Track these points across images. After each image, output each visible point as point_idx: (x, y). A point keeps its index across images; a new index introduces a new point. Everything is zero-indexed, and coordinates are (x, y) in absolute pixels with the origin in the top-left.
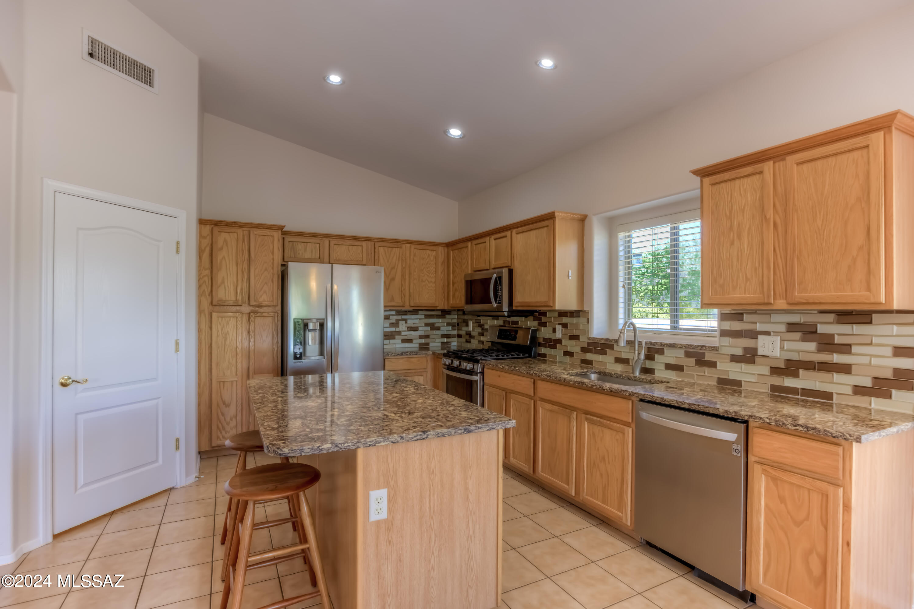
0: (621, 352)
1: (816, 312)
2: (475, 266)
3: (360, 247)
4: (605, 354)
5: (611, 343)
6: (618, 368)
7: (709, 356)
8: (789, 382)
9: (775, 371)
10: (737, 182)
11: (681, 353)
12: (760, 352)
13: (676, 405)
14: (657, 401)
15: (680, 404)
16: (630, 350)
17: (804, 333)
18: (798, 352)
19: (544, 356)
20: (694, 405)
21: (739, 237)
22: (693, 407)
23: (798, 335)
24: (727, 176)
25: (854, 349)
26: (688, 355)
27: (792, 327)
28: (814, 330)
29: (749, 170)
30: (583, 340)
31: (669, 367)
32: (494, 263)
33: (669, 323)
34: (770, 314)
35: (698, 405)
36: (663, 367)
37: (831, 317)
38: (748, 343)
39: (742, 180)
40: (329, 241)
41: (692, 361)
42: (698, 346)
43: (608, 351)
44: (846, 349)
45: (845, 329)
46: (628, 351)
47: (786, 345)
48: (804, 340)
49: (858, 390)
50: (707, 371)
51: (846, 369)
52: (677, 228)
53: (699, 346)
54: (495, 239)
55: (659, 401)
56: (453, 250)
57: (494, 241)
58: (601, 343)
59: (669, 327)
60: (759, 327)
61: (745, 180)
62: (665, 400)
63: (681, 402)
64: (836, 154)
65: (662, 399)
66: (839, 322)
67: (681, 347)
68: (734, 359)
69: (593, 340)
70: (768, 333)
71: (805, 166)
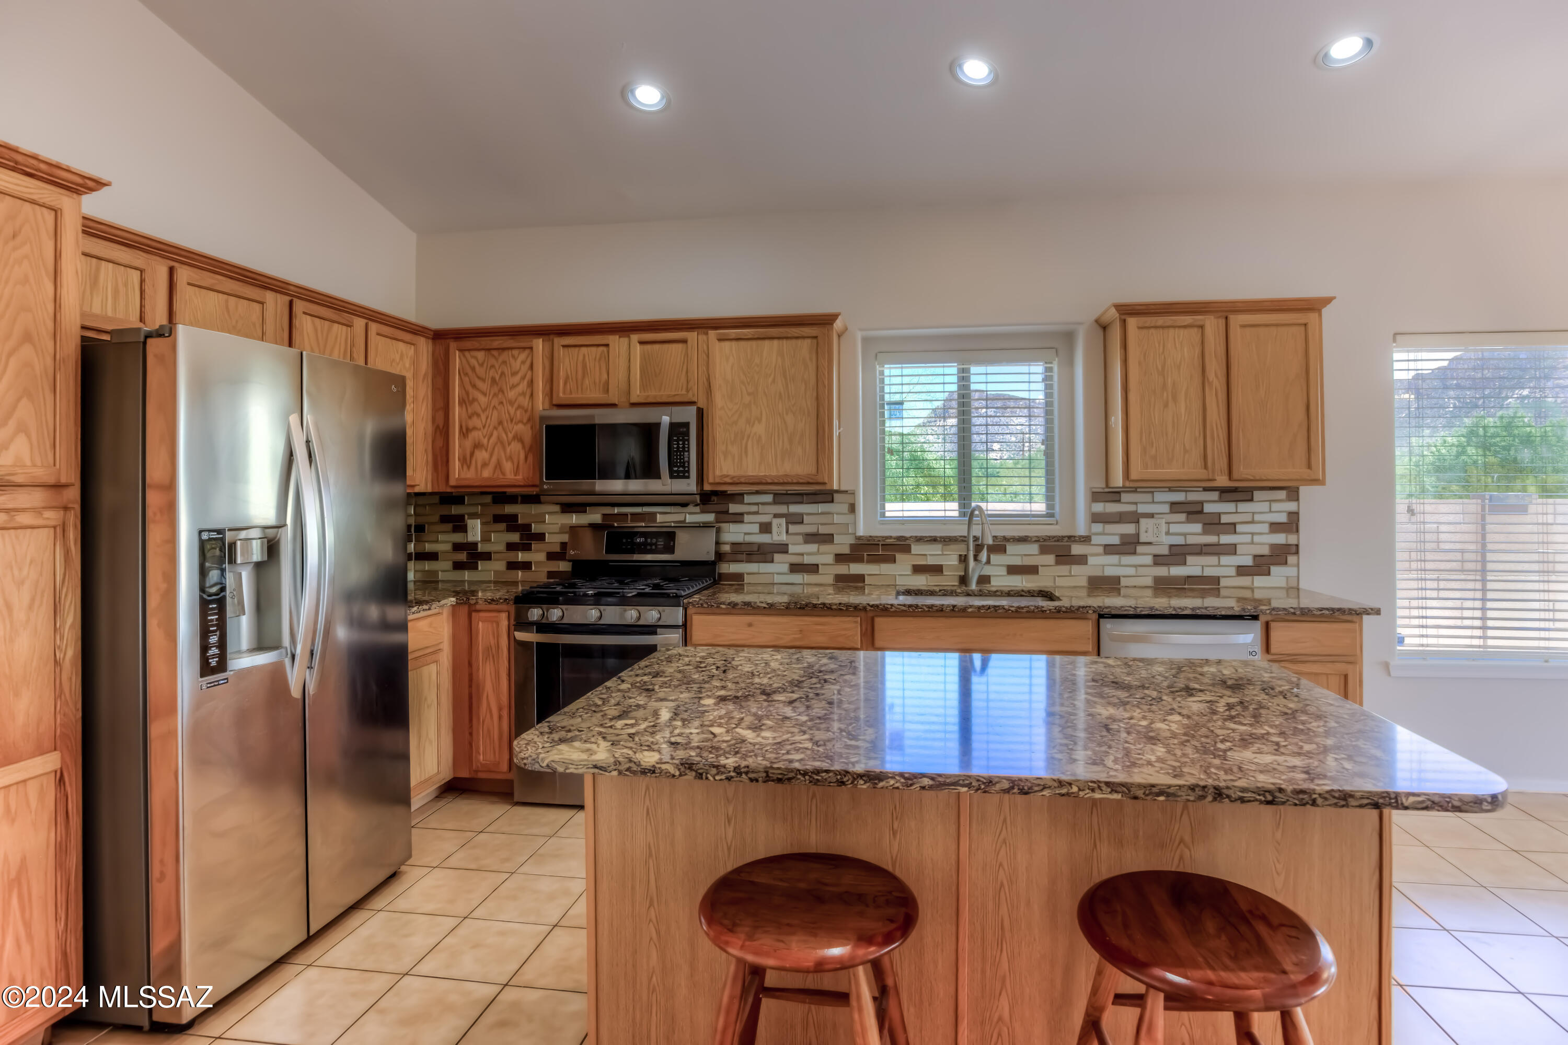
0: (925, 555)
1: (1201, 489)
2: (561, 395)
3: (257, 307)
4: (893, 560)
5: (907, 542)
6: (921, 581)
7: (1076, 549)
8: (1177, 571)
9: (1159, 560)
10: (1172, 331)
11: (1034, 548)
12: (1142, 539)
13: (1174, 613)
14: (1143, 613)
15: (1179, 610)
16: (942, 551)
17: (1189, 513)
18: (1185, 535)
19: (739, 577)
20: (1199, 608)
21: (1175, 398)
22: (1198, 612)
23: (1182, 517)
24: (1160, 321)
25: (1239, 528)
26: (1044, 551)
27: (1175, 507)
28: (1200, 509)
29: (1188, 319)
30: (843, 544)
31: (1013, 570)
32: (638, 392)
33: (957, 508)
34: (1153, 492)
35: (1206, 608)
36: (1003, 571)
37: (1215, 495)
38: (1129, 529)
39: (1177, 330)
40: (171, 270)
41: (1050, 559)
42: (1063, 537)
43: (899, 556)
44: (1232, 528)
45: (1229, 507)
46: (940, 553)
47: (1174, 528)
48: (1188, 521)
49: (1242, 571)
50: (1076, 569)
51: (1232, 550)
52: (968, 371)
53: (1065, 537)
54: (641, 343)
55: (1146, 613)
56: (460, 350)
57: (638, 348)
58: (882, 545)
59: (956, 514)
60: (1142, 509)
61: (1182, 331)
62: (1157, 610)
63: (1180, 608)
64: (1277, 325)
65: (1152, 608)
66: (1221, 500)
67: (1037, 540)
68: (1109, 549)
69: (869, 540)
70: (1151, 516)
71: (1248, 330)
